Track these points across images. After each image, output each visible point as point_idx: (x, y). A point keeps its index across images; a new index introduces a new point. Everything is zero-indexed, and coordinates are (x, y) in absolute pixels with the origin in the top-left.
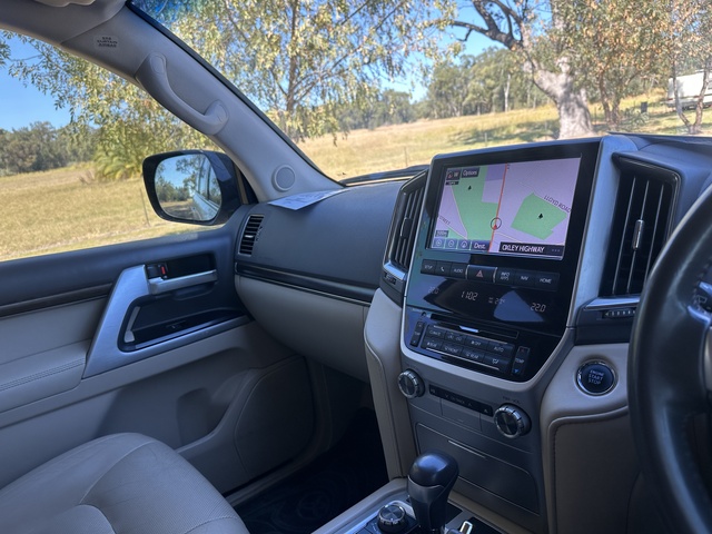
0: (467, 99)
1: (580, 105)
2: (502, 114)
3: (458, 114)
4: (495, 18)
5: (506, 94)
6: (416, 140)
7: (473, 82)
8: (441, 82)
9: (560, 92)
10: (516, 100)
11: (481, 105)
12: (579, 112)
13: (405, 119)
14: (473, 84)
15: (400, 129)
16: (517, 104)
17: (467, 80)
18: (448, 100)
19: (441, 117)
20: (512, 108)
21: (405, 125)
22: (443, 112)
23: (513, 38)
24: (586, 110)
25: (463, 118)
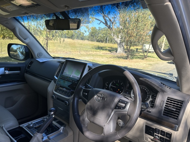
0: (98, 38)
1: (123, 46)
2: (106, 44)
3: (95, 41)
4: (107, 21)
5: (108, 39)
6: (84, 45)
7: (100, 34)
8: (93, 32)
9: (119, 42)
10: (110, 41)
11: (101, 40)
12: (122, 48)
13: (82, 39)
14: (100, 35)
15: (80, 41)
16: (110, 42)
17: (99, 33)
18: (93, 37)
19: (91, 41)
20: (108, 43)
21: (82, 41)
22: (92, 40)
23: (110, 27)
24: (124, 48)
25: (96, 42)
